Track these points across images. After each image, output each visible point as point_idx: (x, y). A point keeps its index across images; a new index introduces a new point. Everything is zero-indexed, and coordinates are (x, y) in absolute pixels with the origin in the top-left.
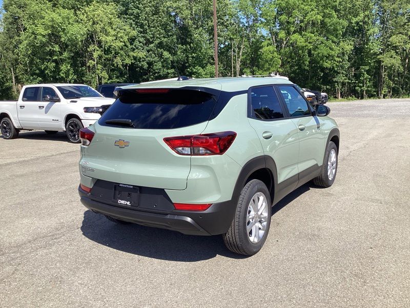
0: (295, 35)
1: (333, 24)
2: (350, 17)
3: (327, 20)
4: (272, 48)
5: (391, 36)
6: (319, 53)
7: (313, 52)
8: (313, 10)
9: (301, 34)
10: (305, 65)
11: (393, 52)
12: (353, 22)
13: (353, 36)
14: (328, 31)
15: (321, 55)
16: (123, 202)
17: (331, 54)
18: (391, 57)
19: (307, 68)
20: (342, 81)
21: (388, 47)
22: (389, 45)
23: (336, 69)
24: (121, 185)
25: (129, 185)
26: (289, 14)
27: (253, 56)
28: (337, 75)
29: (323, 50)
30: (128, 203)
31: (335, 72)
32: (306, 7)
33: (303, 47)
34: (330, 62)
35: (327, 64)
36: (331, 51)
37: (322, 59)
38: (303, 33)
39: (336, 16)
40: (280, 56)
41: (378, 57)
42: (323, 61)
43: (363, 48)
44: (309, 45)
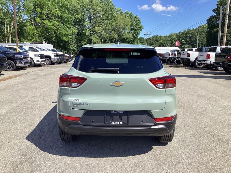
0: (46, 21)
1: (67, 17)
2: (75, 15)
3: (63, 15)
4: (33, 27)
5: (95, 27)
6: (60, 33)
7: (56, 32)
8: (55, 8)
9: (49, 21)
10: (53, 39)
11: (96, 35)
12: (77, 17)
13: (77, 25)
14: (64, 21)
15: (61, 33)
16: (116, 123)
17: (67, 34)
18: (96, 38)
19: (54, 40)
20: (73, 49)
21: (94, 33)
22: (94, 32)
23: (70, 42)
24: (113, 112)
25: (120, 111)
26: (42, 9)
27: (19, 30)
28: (70, 45)
29: (63, 31)
30: (121, 123)
31: (69, 43)
32: (52, 6)
33: (51, 28)
34: (66, 38)
35: (65, 39)
36: (67, 32)
37: (62, 36)
38: (51, 20)
39: (68, 13)
40: (37, 32)
41: (90, 37)
42: (63, 37)
43: (82, 32)
44: (54, 27)
